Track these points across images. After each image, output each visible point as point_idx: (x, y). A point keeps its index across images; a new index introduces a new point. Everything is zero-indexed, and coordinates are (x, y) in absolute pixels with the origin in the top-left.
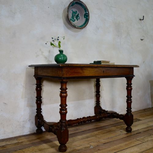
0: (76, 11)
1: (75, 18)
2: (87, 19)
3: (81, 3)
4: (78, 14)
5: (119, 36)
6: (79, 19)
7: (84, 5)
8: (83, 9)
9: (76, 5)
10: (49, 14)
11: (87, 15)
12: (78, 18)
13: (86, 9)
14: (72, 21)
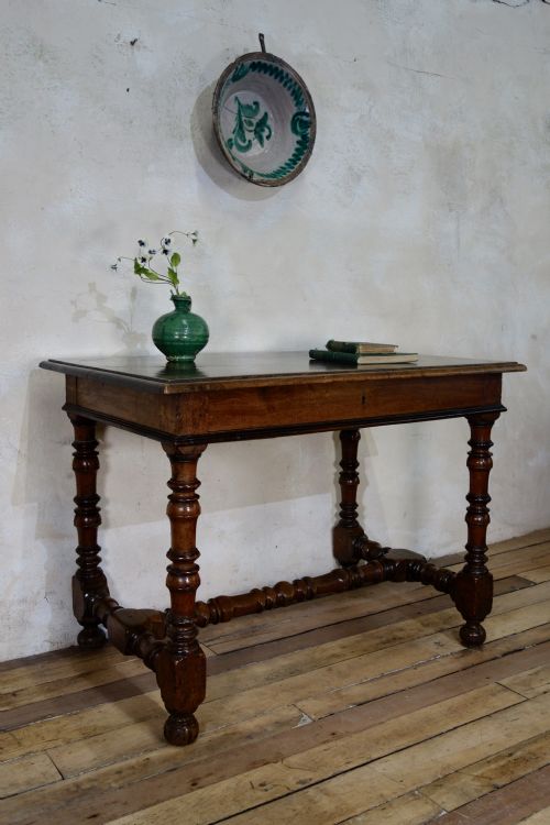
0: (256, 103)
1: (249, 136)
2: (304, 137)
3: (275, 65)
4: (266, 114)
5: (451, 210)
6: (268, 137)
7: (291, 75)
8: (288, 93)
9: (252, 74)
10: (130, 121)
11: (305, 118)
12: (266, 133)
13: (299, 92)
14: (234, 148)
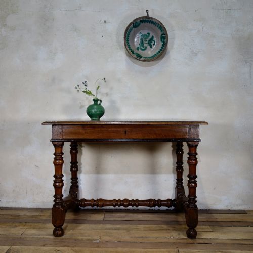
0: (148, 33)
1: (146, 45)
2: (164, 43)
3: (150, 20)
4: (153, 36)
6: (154, 45)
7: (157, 22)
8: (158, 28)
9: (142, 25)
10: (103, 46)
11: (164, 36)
12: (152, 44)
13: (161, 27)
14: (140, 50)
